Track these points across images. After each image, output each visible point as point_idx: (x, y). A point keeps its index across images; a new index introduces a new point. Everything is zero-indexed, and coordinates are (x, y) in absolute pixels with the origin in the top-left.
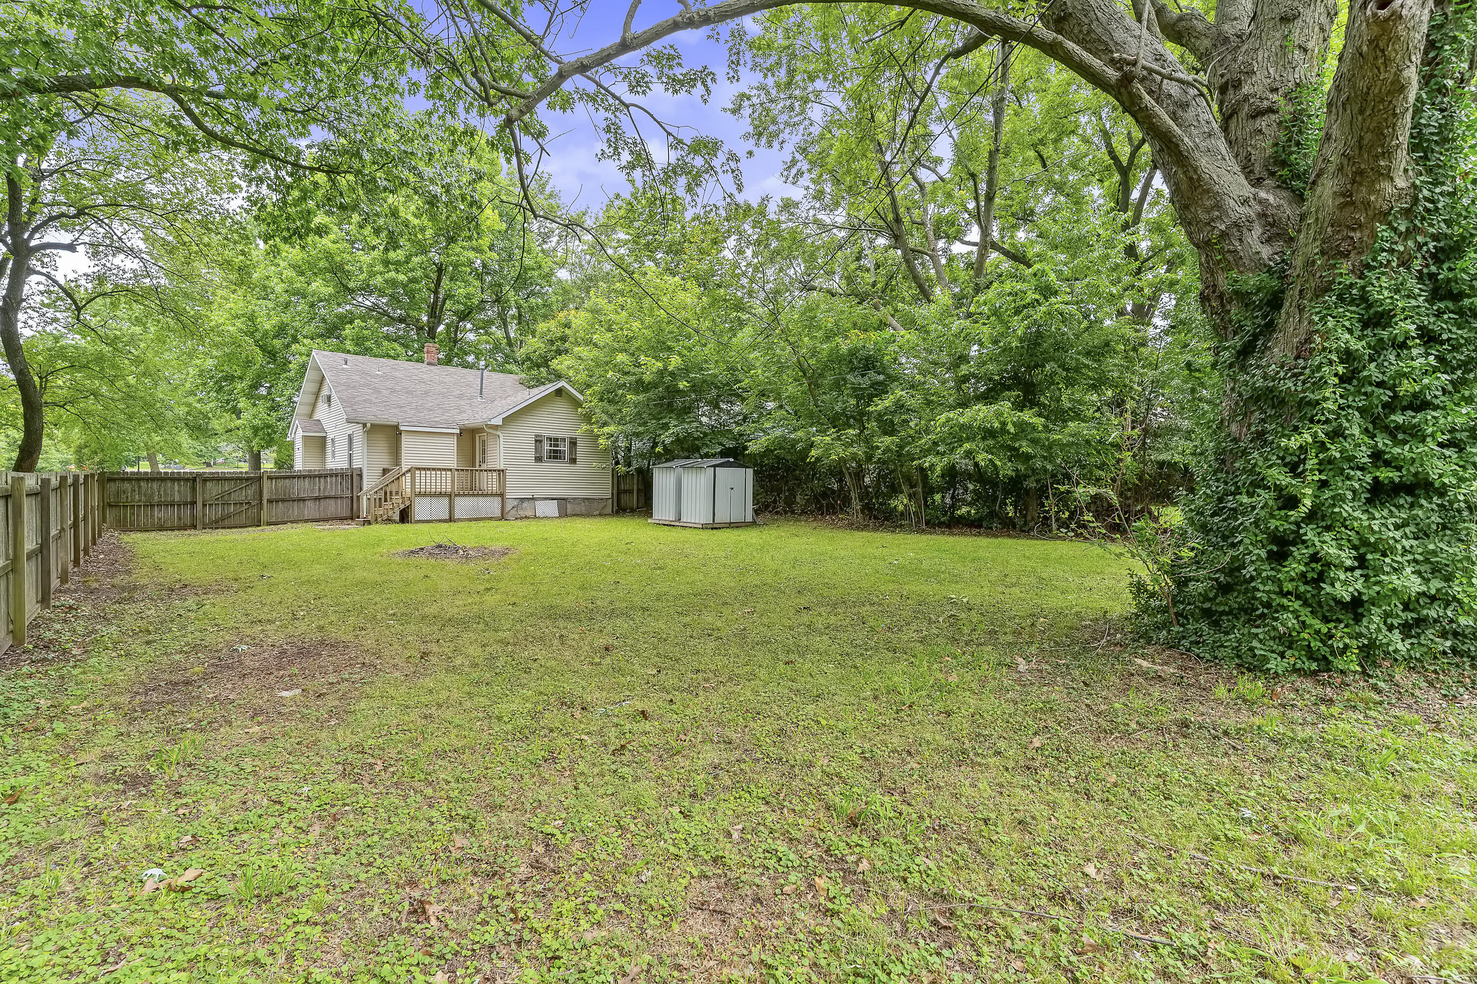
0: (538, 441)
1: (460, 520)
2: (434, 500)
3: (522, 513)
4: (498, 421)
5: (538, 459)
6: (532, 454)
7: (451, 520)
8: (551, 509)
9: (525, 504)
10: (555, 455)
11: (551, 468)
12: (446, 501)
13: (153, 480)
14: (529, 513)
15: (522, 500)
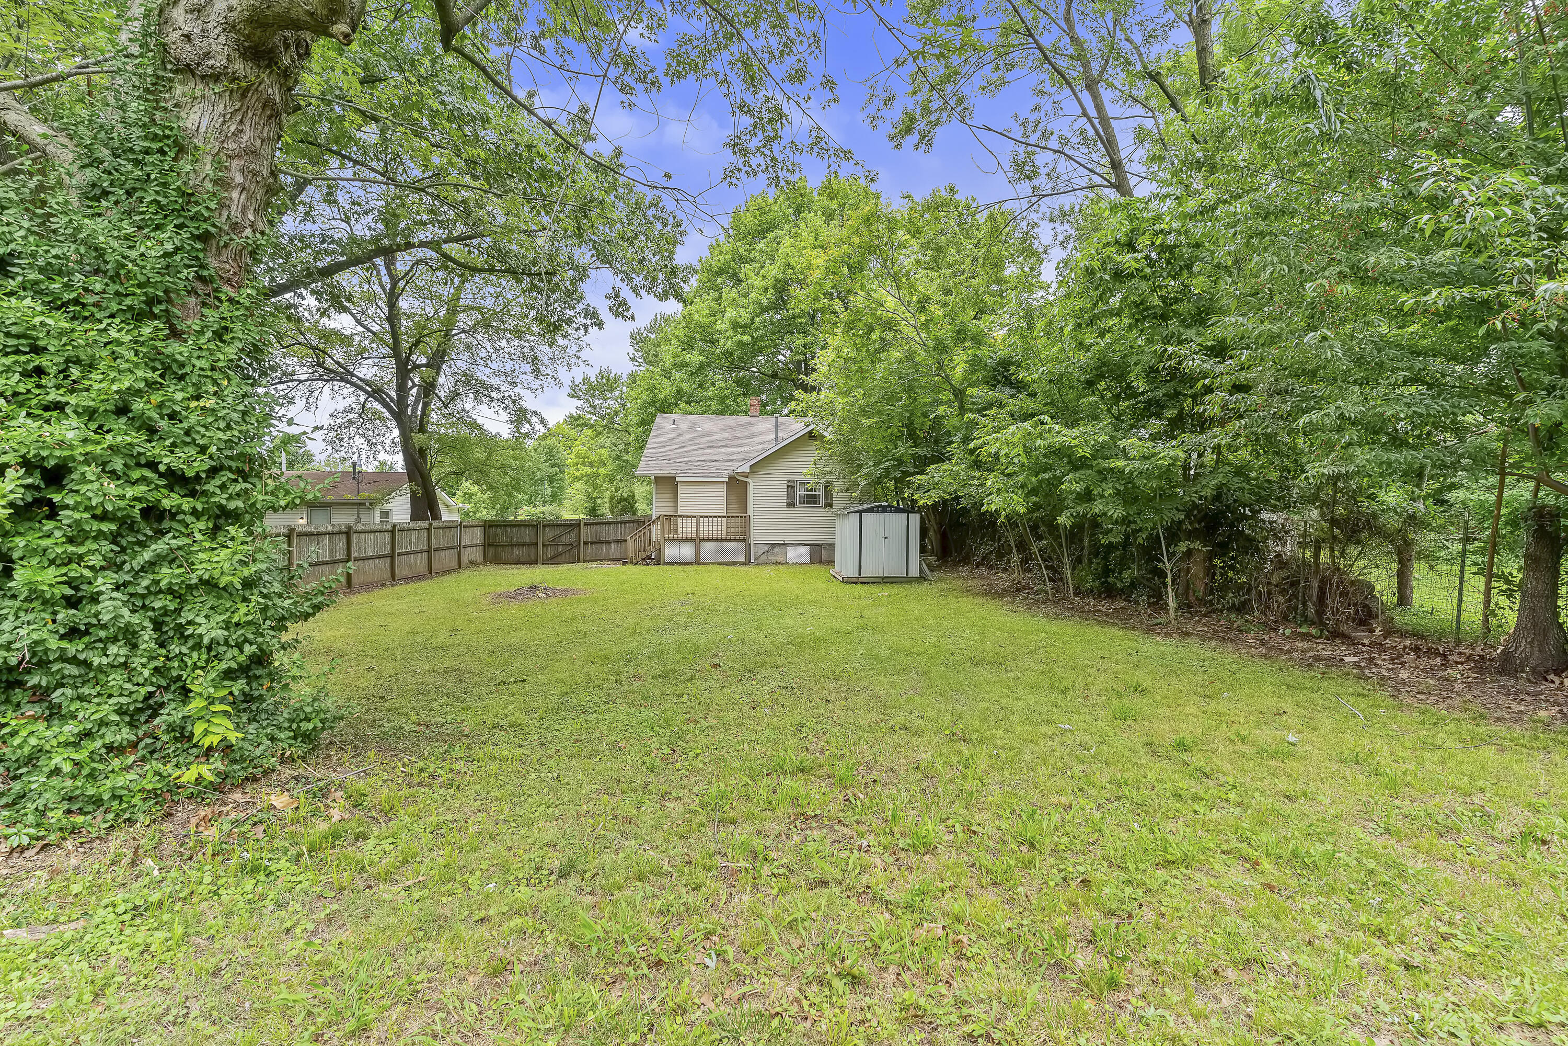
0: (790, 487)
1: (704, 563)
2: (682, 544)
3: (773, 558)
4: (746, 468)
5: (791, 505)
6: (784, 500)
7: (698, 562)
8: (803, 555)
9: (776, 550)
10: (810, 500)
11: (804, 513)
12: (692, 546)
13: (515, 526)
14: (780, 559)
15: (773, 545)
